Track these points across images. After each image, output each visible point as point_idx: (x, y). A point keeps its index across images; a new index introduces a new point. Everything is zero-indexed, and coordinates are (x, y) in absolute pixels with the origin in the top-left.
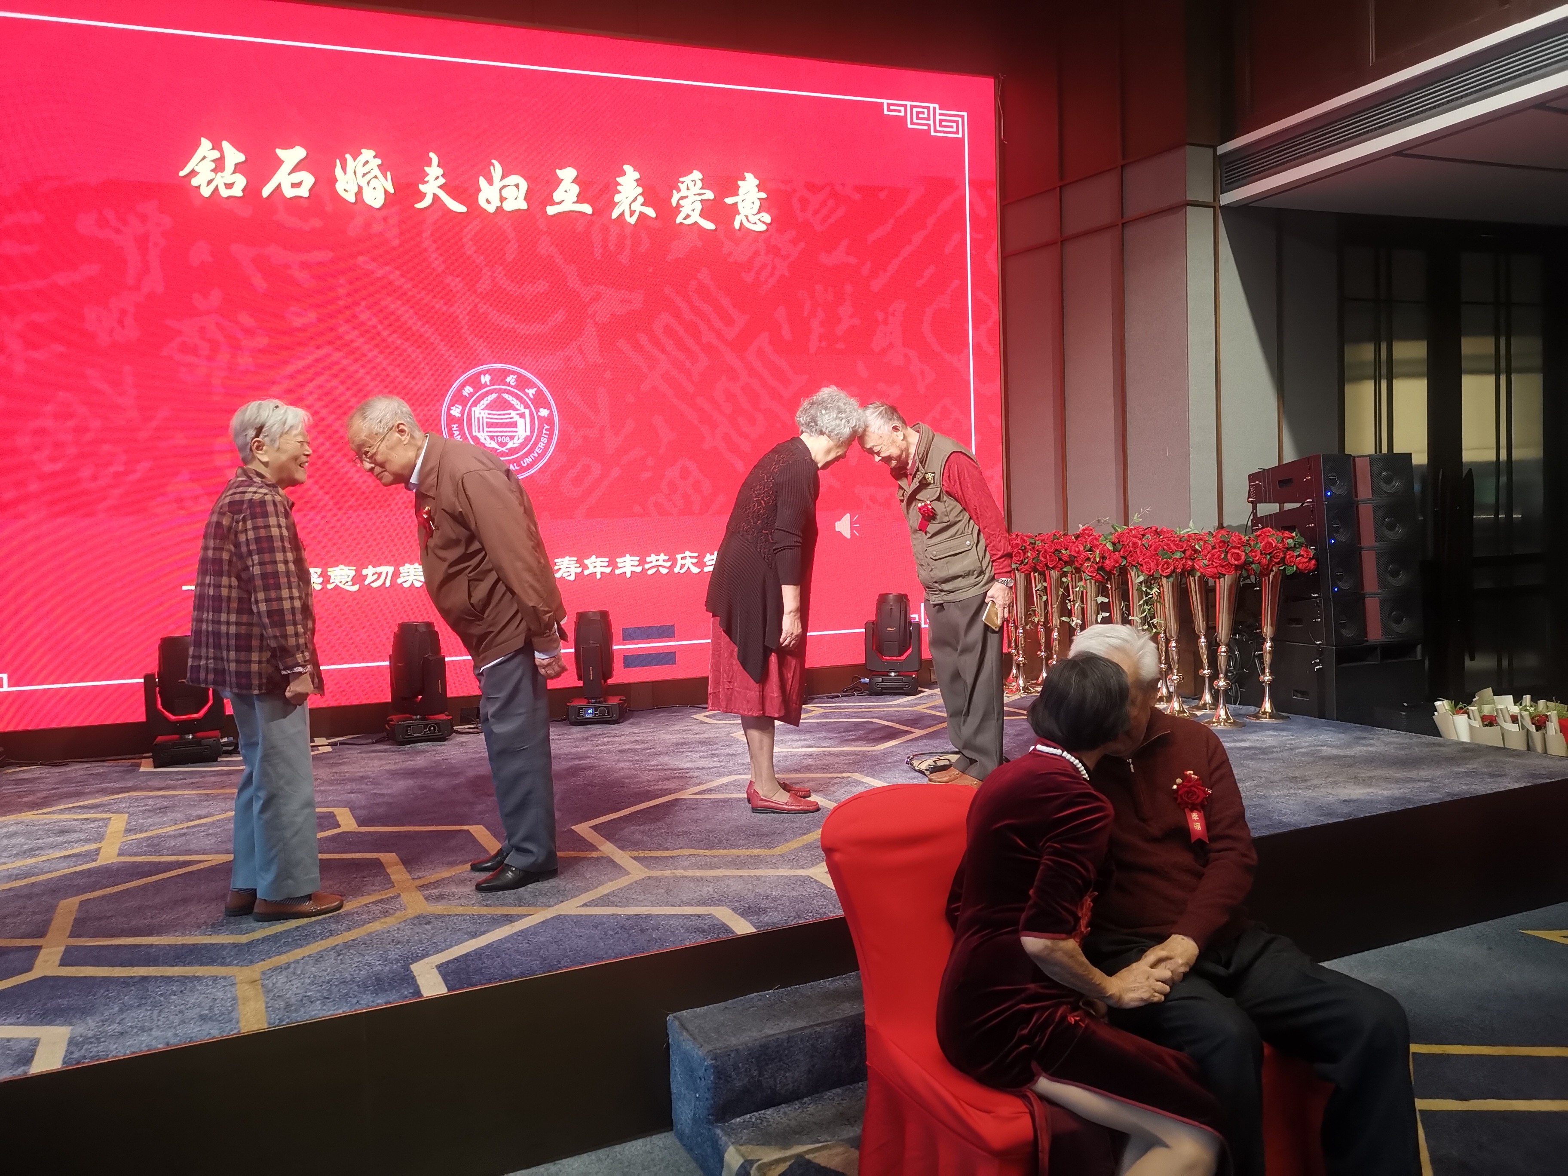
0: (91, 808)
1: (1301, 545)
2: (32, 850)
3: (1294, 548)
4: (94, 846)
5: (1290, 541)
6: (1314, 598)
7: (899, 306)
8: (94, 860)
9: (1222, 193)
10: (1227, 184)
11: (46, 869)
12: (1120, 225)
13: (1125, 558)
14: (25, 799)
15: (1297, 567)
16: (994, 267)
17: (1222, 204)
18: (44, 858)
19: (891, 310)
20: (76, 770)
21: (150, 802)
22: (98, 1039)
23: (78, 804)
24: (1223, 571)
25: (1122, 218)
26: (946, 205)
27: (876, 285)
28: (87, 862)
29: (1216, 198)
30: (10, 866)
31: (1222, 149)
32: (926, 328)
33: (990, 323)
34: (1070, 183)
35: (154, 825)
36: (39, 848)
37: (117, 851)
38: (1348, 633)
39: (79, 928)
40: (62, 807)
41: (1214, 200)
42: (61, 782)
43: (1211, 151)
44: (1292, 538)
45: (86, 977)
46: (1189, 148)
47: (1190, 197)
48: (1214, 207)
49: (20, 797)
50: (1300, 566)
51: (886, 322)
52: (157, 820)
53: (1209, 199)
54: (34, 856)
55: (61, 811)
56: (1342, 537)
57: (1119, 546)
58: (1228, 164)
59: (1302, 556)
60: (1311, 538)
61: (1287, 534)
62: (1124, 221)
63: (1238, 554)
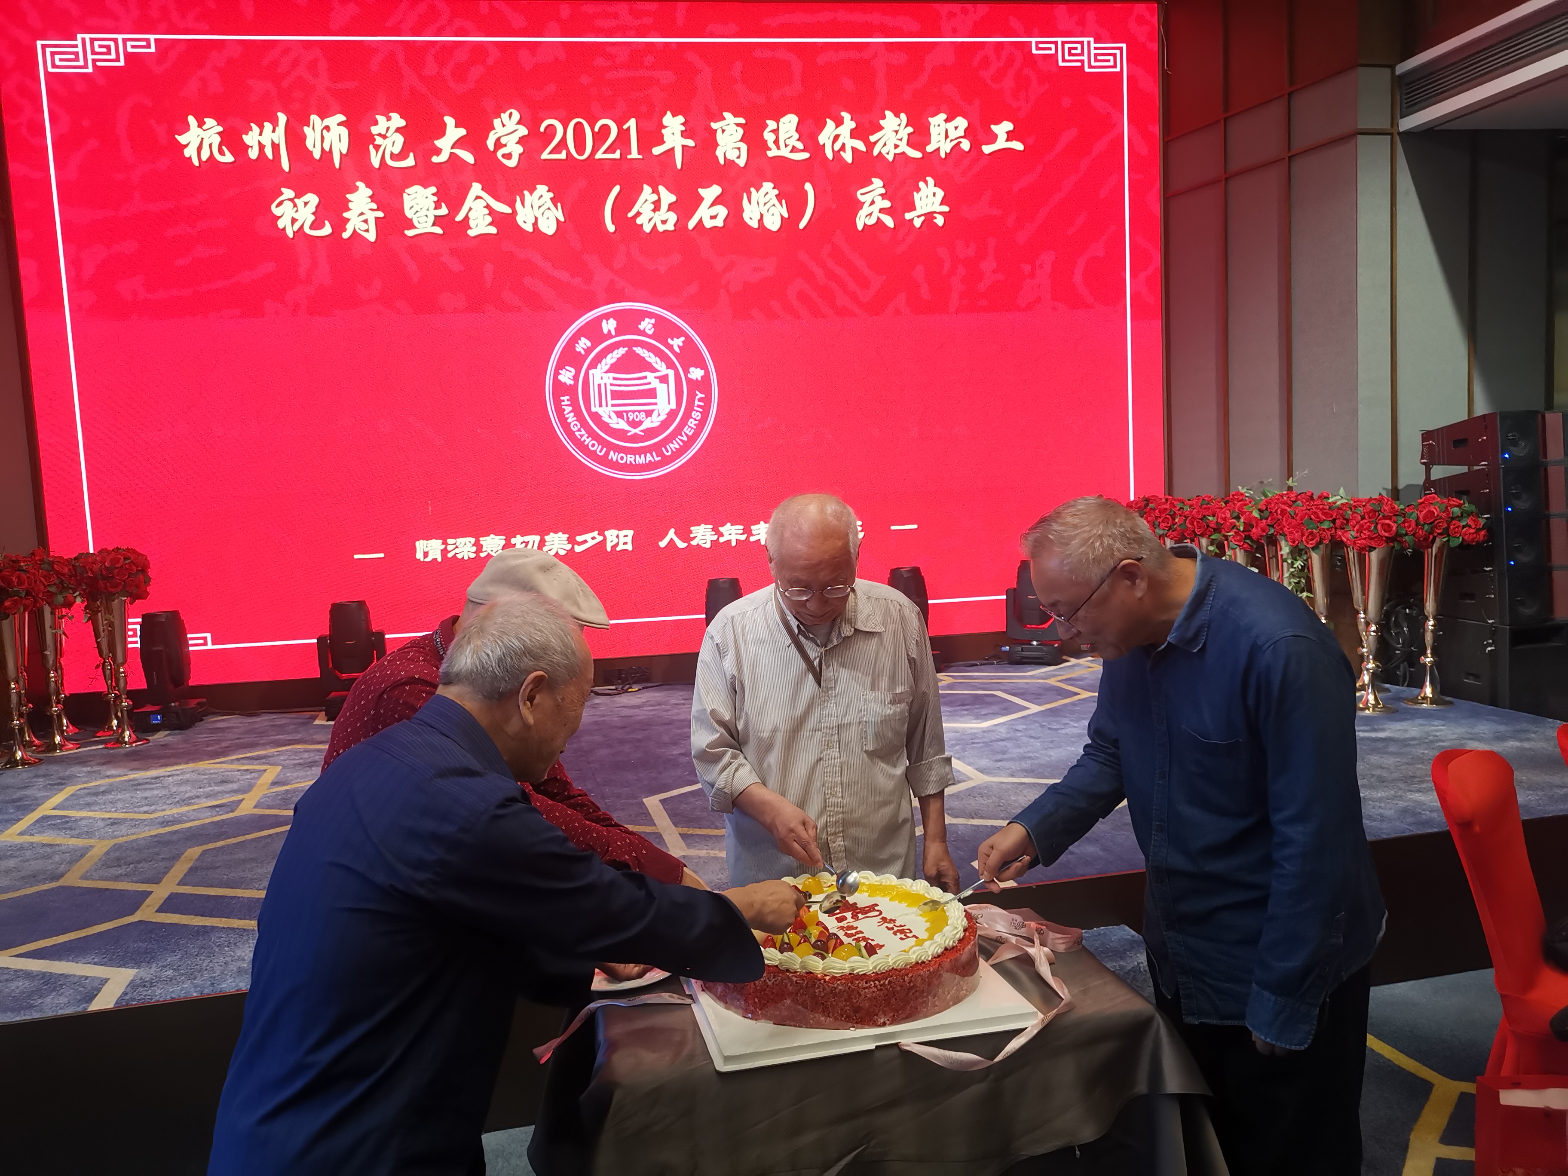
0: (256, 759)
1: (1470, 514)
2: (191, 798)
3: (1460, 517)
4: (240, 797)
5: (1456, 510)
6: (1487, 571)
7: (1047, 258)
8: (232, 811)
9: (1401, 118)
10: (1408, 107)
11: (192, 818)
12: (1287, 159)
13: (1273, 526)
14: (210, 748)
15: (1463, 539)
16: (1156, 208)
17: (1401, 130)
18: (196, 807)
19: (1038, 263)
20: (264, 720)
21: (306, 755)
22: (152, 983)
23: (248, 755)
24: (1373, 544)
25: (1289, 150)
26: (1100, 146)
27: (1022, 237)
28: (227, 813)
29: (1394, 123)
30: (168, 812)
31: (1402, 68)
32: (1078, 277)
33: (1150, 271)
34: (1234, 115)
35: (298, 777)
36: (198, 797)
37: (254, 803)
38: (1528, 611)
39: (192, 876)
40: (234, 757)
41: (1392, 125)
42: (248, 732)
43: (1388, 71)
44: (1459, 506)
45: (171, 924)
46: (1360, 69)
47: (1362, 125)
48: (1391, 134)
49: (208, 746)
50: (1466, 537)
51: (1032, 275)
52: (301, 773)
53: (1386, 125)
54: (189, 804)
55: (232, 762)
56: (1524, 504)
57: (1266, 514)
58: (1407, 85)
59: (1470, 527)
60: (1484, 505)
61: (1454, 501)
62: (1290, 155)
63: (1389, 525)
